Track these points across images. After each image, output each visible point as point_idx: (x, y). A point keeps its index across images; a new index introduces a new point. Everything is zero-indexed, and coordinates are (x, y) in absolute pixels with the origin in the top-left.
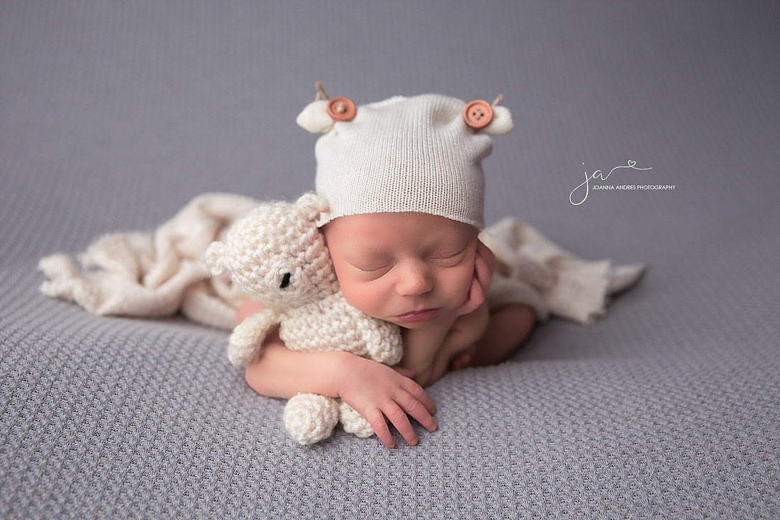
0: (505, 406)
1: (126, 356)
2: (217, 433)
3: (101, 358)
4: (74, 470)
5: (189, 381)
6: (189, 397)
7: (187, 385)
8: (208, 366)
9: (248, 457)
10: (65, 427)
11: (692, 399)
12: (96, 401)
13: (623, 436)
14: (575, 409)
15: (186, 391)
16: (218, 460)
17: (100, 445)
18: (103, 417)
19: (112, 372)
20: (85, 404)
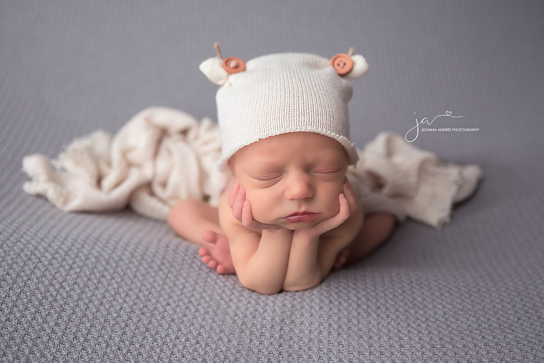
0: (369, 315)
1: (83, 258)
2: (150, 323)
3: (64, 260)
4: (38, 355)
5: (130, 279)
6: (131, 292)
7: (129, 282)
8: (146, 266)
9: (171, 345)
10: (34, 318)
11: (513, 321)
12: (58, 297)
13: (458, 346)
14: (422, 322)
15: (128, 287)
16: (148, 348)
17: (60, 334)
18: (64, 310)
19: (72, 272)
20: (50, 299)
